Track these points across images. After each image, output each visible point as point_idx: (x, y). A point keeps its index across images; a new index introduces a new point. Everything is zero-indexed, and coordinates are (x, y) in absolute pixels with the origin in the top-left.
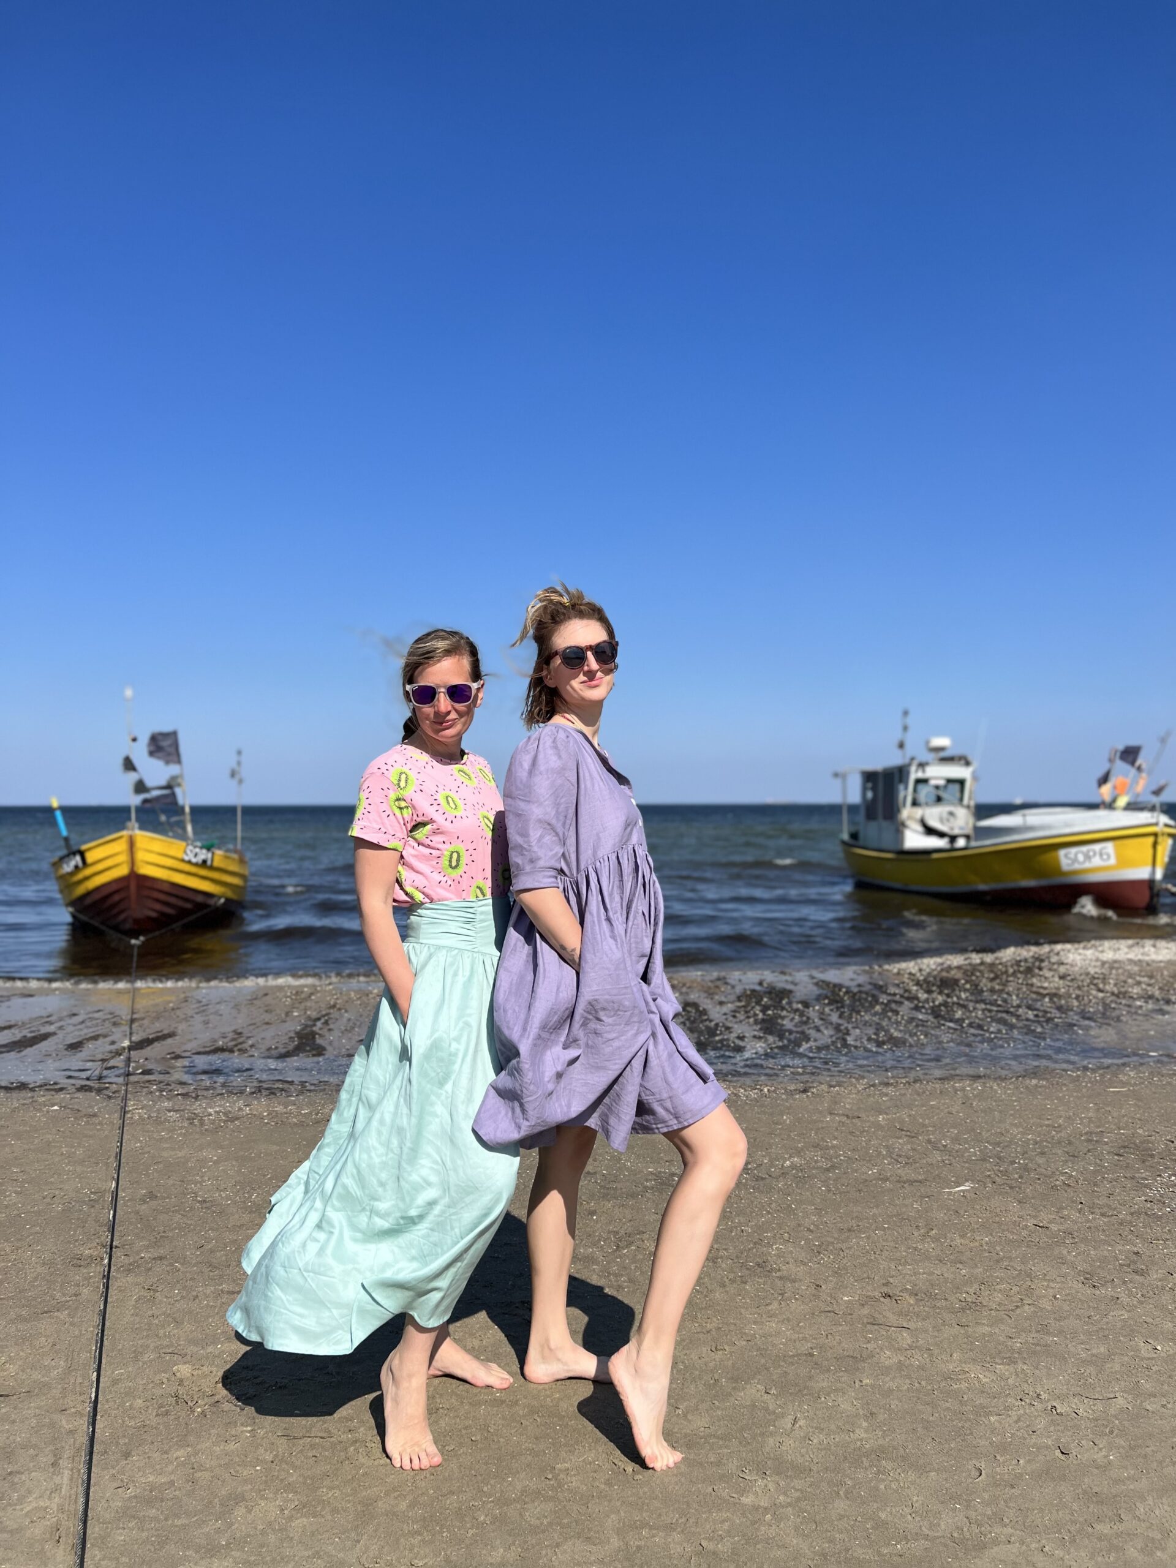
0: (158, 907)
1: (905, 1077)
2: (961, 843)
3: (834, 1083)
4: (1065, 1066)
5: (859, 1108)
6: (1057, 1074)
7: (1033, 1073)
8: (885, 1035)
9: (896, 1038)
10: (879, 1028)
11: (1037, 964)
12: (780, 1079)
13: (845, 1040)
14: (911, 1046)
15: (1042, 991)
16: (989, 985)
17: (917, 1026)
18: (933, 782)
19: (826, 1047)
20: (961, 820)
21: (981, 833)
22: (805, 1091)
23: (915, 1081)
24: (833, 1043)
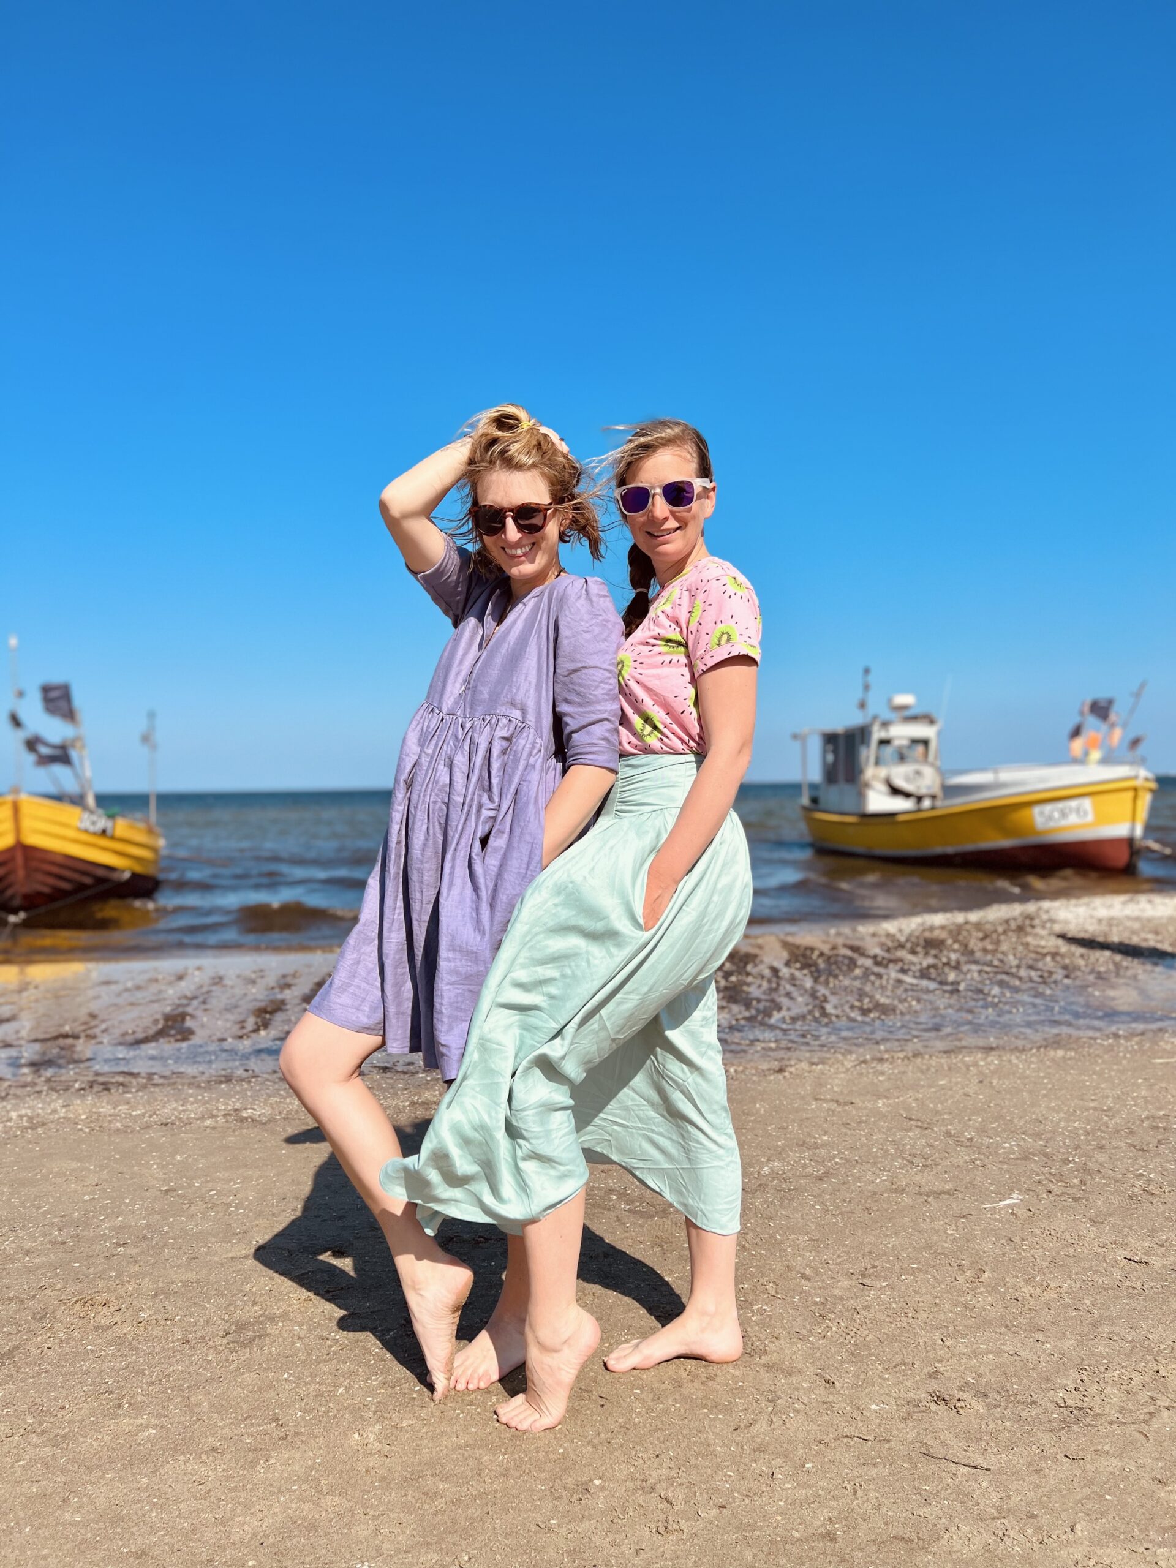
0: (52, 881)
1: (902, 1051)
2: (927, 803)
3: (816, 1060)
4: (1091, 1033)
5: (852, 1091)
6: (1085, 1043)
7: (1055, 1042)
8: (870, 1002)
9: (883, 1005)
10: (861, 994)
11: (1027, 922)
12: (749, 1056)
13: (823, 1008)
14: (902, 1014)
15: (1040, 950)
16: (980, 945)
17: (906, 990)
18: (897, 743)
19: (803, 1017)
20: (927, 780)
21: (950, 791)
22: (781, 1070)
23: (915, 1056)
24: (810, 1012)
